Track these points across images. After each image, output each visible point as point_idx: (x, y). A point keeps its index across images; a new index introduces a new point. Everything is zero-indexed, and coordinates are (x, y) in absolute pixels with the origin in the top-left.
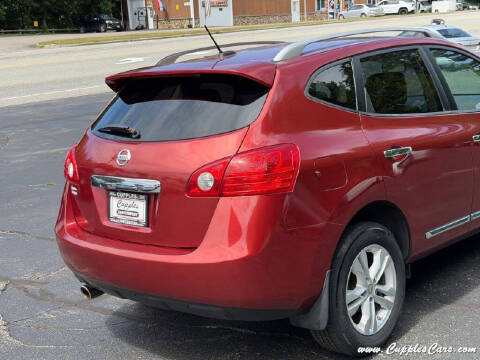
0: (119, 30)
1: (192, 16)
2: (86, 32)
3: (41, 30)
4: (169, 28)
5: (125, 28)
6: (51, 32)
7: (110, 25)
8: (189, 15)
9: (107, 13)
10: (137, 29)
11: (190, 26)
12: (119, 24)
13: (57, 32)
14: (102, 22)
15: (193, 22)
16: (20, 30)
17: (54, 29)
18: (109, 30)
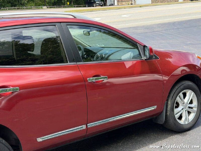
0: (102, 6)
2: (88, 7)
3: (70, 6)
4: (123, 5)
5: (105, 5)
7: (98, 4)
10: (110, 5)
11: (132, 4)
12: (102, 3)
13: (77, 7)
14: (95, 2)
15: (133, 2)
16: (62, 6)
17: (76, 6)
18: (97, 6)
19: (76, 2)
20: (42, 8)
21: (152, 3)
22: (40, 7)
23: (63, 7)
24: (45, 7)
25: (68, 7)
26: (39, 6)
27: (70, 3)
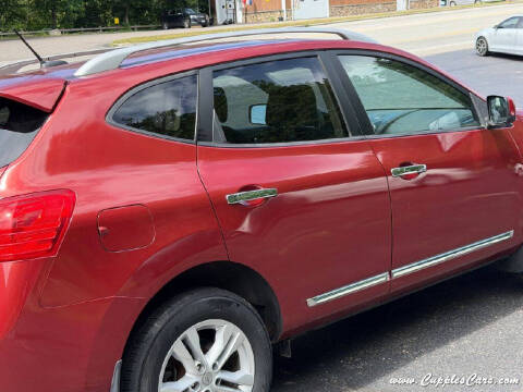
0: (204, 25)
1: (284, 8)
2: (169, 28)
3: (122, 27)
4: (258, 21)
5: (212, 23)
6: (133, 29)
7: (195, 20)
8: (281, 6)
9: (193, 7)
10: (225, 24)
11: (281, 19)
12: (204, 19)
13: (139, 29)
14: (186, 16)
15: (284, 15)
16: (100, 28)
17: (136, 26)
18: (194, 25)
19: (135, 17)
20: (47, 33)
21: (331, 16)
22: (43, 31)
23: (104, 30)
24: (56, 32)
25: (117, 30)
26: (40, 29)
27: (121, 21)
